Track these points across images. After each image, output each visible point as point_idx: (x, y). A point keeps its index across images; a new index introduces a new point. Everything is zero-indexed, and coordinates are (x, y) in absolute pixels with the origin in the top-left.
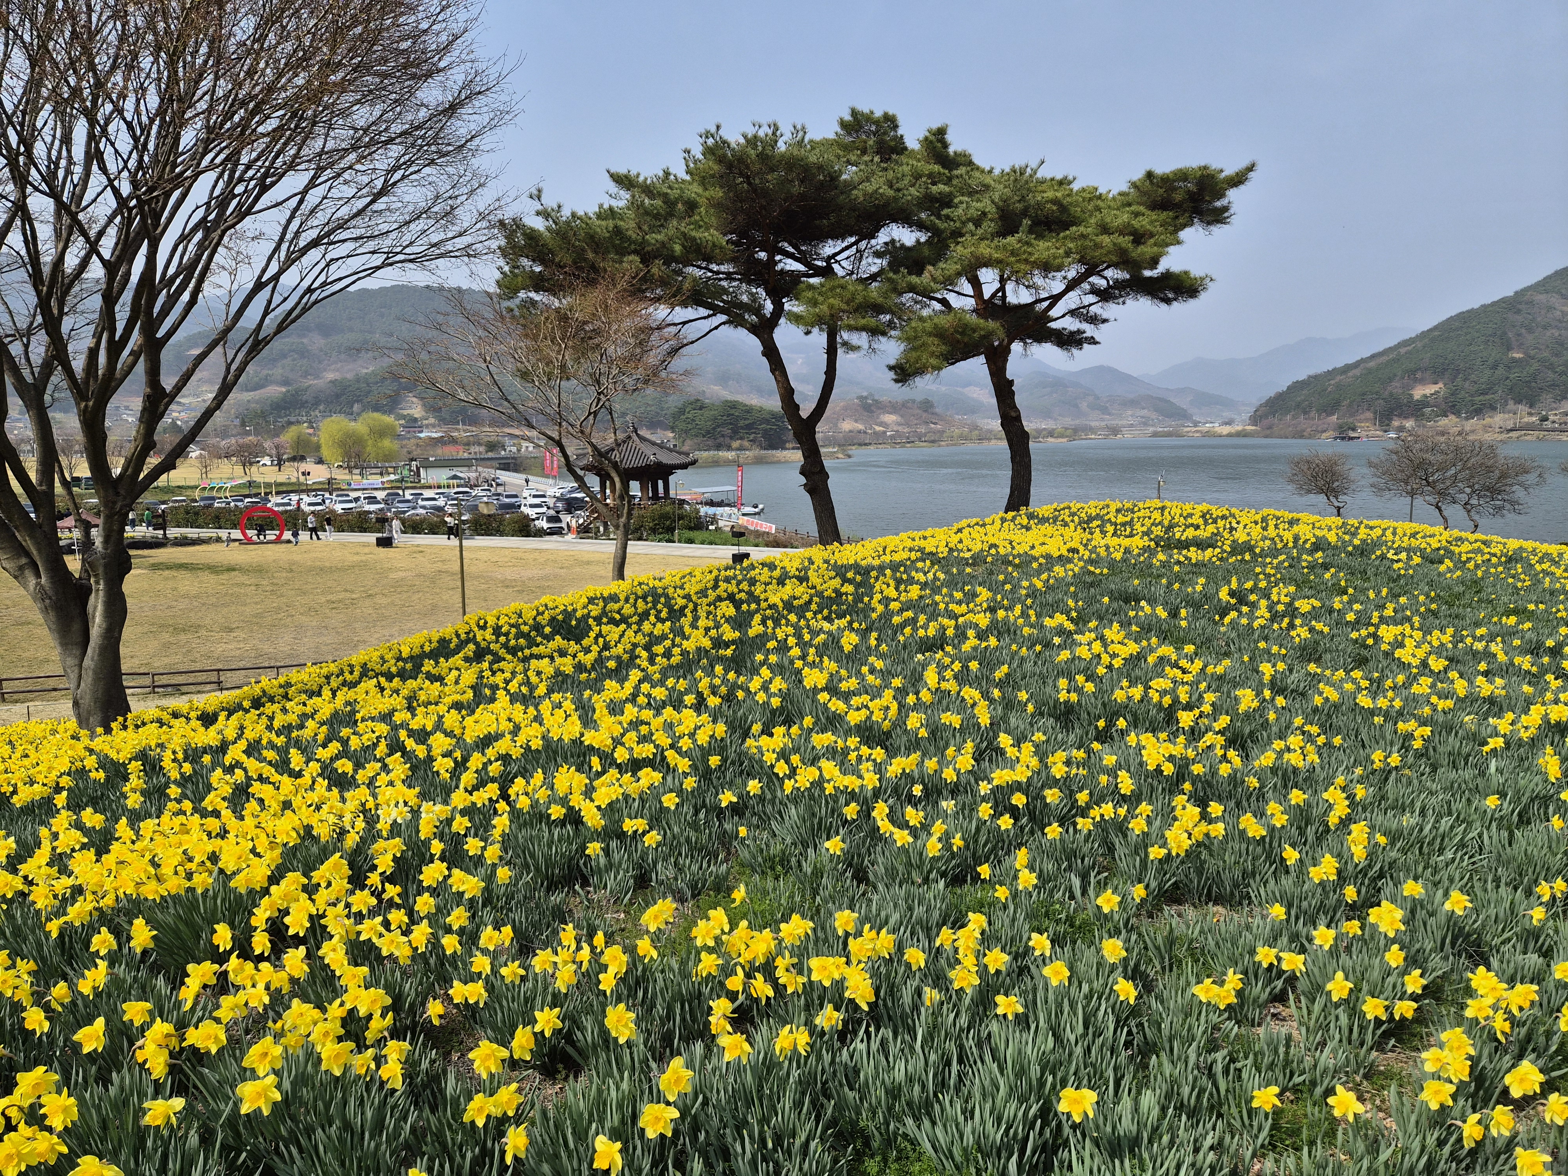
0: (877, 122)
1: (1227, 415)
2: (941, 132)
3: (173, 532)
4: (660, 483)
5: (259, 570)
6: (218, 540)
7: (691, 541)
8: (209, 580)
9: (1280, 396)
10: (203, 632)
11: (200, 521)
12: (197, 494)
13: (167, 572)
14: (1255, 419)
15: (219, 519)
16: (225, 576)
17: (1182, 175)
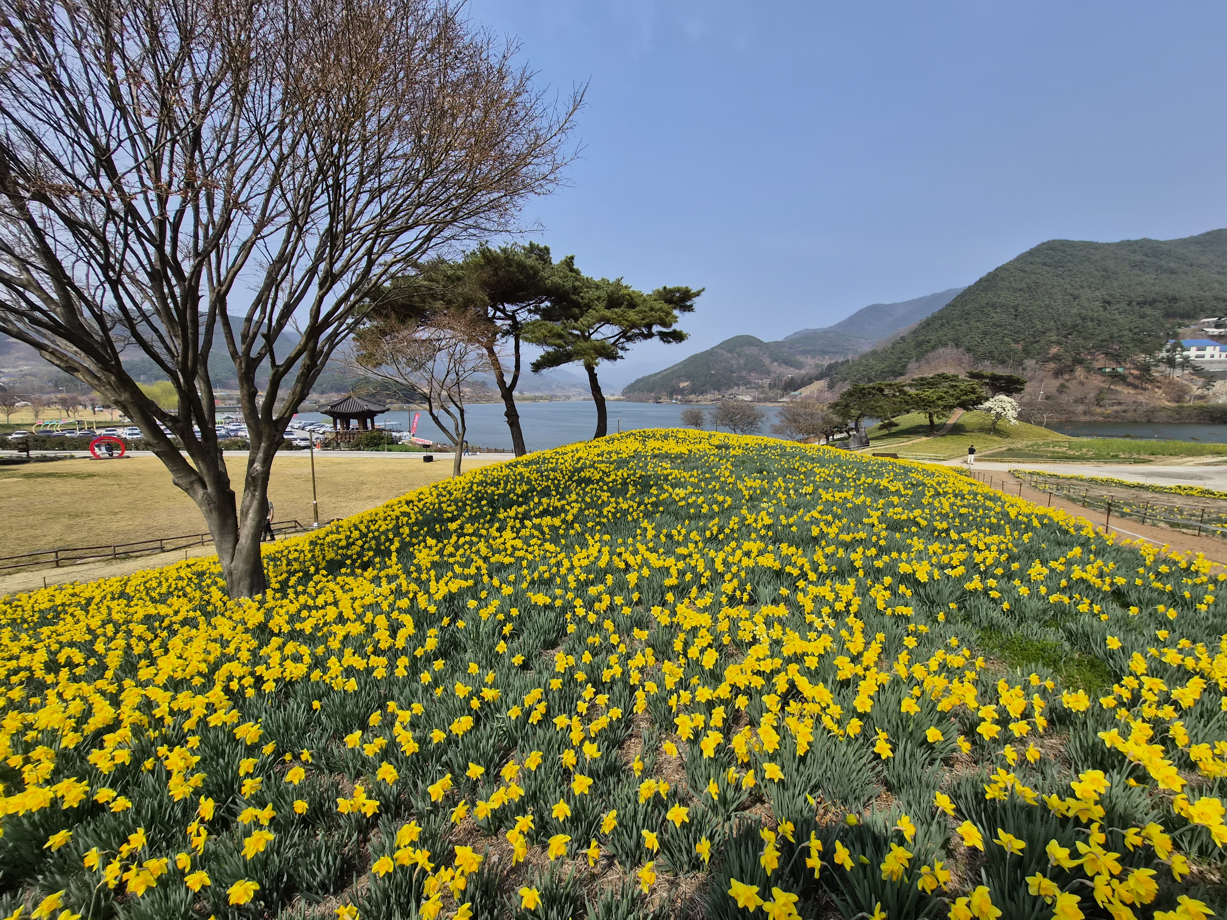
0: (540, 250)
1: (612, 392)
2: (572, 258)
3: (33, 453)
4: (369, 421)
5: (114, 475)
6: (72, 457)
7: (389, 450)
8: (79, 484)
9: (632, 385)
10: (94, 516)
11: (47, 446)
12: (33, 429)
13: (39, 479)
14: (623, 394)
15: (62, 443)
16: (89, 480)
17: (678, 290)
